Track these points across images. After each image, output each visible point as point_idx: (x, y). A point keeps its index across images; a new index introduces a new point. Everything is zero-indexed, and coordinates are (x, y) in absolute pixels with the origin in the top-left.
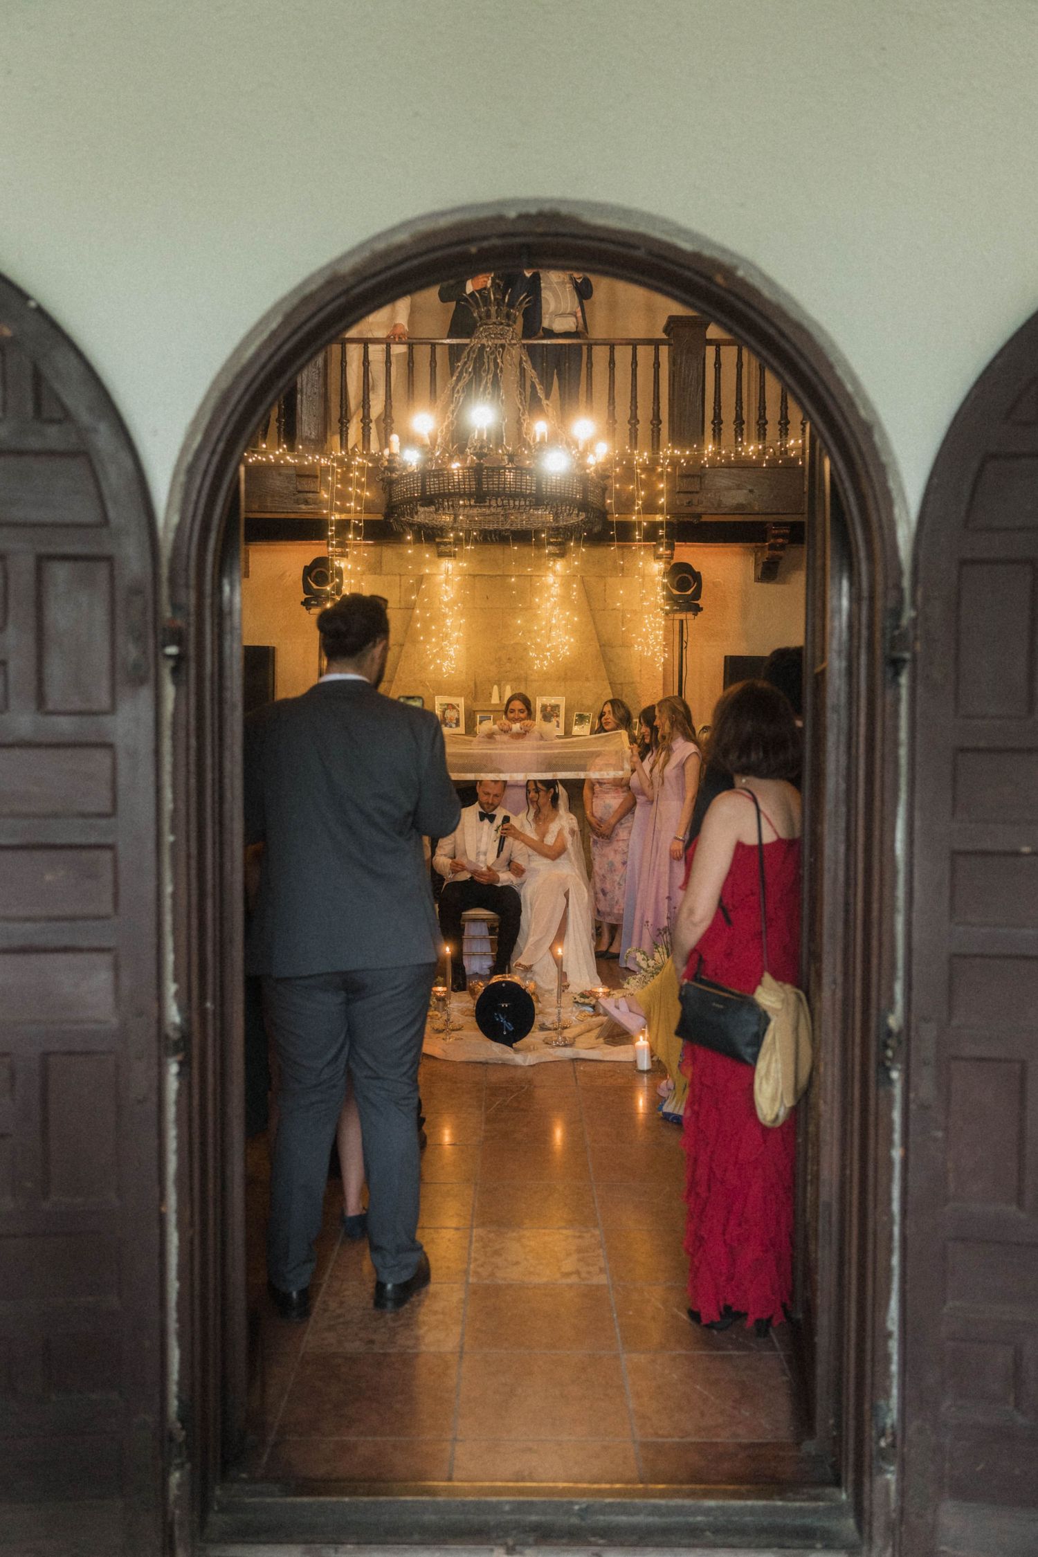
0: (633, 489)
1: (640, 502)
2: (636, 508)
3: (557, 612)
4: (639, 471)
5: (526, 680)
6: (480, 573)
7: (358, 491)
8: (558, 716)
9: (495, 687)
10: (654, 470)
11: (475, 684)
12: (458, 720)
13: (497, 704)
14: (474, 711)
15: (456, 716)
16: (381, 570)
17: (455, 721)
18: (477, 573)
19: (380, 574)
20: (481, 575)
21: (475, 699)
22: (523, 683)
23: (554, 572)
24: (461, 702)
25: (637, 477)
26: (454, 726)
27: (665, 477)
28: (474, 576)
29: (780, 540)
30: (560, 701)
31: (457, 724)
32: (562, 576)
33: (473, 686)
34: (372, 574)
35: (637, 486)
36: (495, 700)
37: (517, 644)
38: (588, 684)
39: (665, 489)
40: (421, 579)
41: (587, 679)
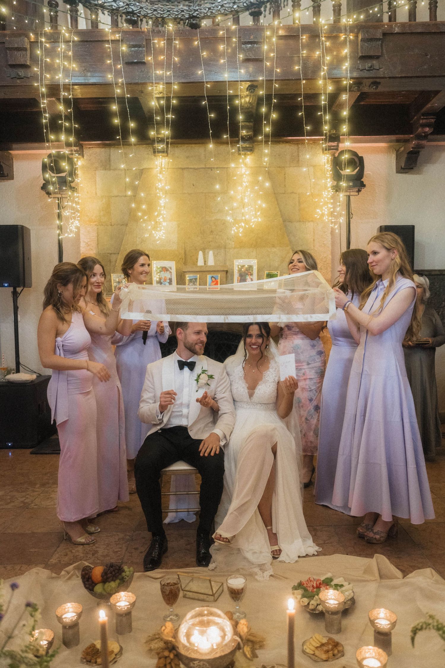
0: (319, 57)
1: (326, 68)
2: (322, 73)
3: (248, 193)
4: (323, 39)
5: (225, 248)
6: (187, 167)
7: (66, 63)
8: (251, 275)
9: (201, 253)
10: (336, 37)
11: (185, 251)
12: (171, 280)
13: (202, 266)
14: (184, 272)
15: (169, 276)
16: (110, 167)
17: (168, 281)
18: (185, 166)
19: (110, 169)
20: (188, 168)
21: (185, 263)
22: (223, 250)
23: (246, 165)
24: (172, 265)
25: (323, 44)
26: (167, 284)
27: (348, 43)
28: (183, 169)
29: (427, 129)
30: (254, 263)
31: (170, 283)
32: (251, 168)
33: (183, 252)
34: (103, 170)
35: (323, 53)
36: (200, 263)
37: (217, 220)
38: (274, 250)
39: (348, 54)
40: (141, 173)
41: (274, 246)
